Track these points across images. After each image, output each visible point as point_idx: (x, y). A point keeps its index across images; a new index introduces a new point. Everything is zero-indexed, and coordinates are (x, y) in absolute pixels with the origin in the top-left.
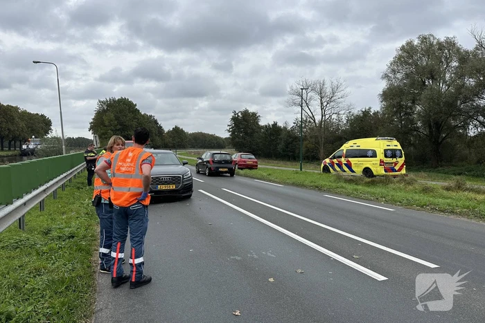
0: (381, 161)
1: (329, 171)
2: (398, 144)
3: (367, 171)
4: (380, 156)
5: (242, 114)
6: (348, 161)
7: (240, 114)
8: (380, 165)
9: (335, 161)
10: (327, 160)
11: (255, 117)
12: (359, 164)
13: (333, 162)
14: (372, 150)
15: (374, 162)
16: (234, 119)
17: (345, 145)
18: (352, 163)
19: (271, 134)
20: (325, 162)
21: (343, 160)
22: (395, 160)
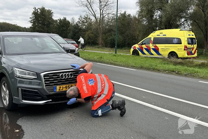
0: (186, 47)
1: (138, 54)
2: (193, 34)
3: (173, 54)
4: (184, 42)
5: (40, 10)
6: (156, 46)
7: (39, 10)
8: (185, 50)
9: (144, 46)
10: (137, 46)
11: (50, 13)
12: (165, 49)
13: (142, 48)
14: (177, 38)
15: (179, 48)
16: (35, 13)
17: (152, 34)
18: (160, 48)
19: (63, 26)
20: (135, 47)
21: (151, 46)
22: (193, 46)
